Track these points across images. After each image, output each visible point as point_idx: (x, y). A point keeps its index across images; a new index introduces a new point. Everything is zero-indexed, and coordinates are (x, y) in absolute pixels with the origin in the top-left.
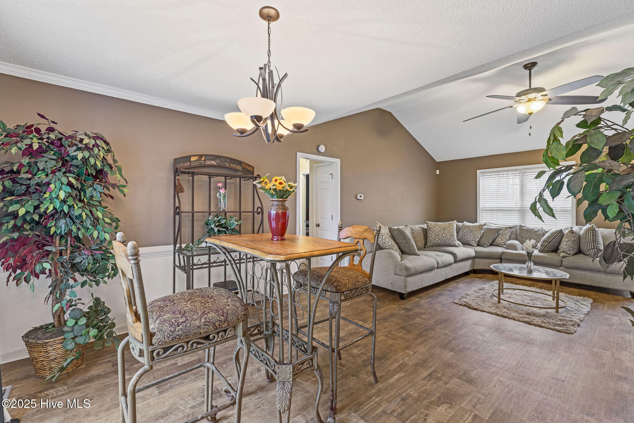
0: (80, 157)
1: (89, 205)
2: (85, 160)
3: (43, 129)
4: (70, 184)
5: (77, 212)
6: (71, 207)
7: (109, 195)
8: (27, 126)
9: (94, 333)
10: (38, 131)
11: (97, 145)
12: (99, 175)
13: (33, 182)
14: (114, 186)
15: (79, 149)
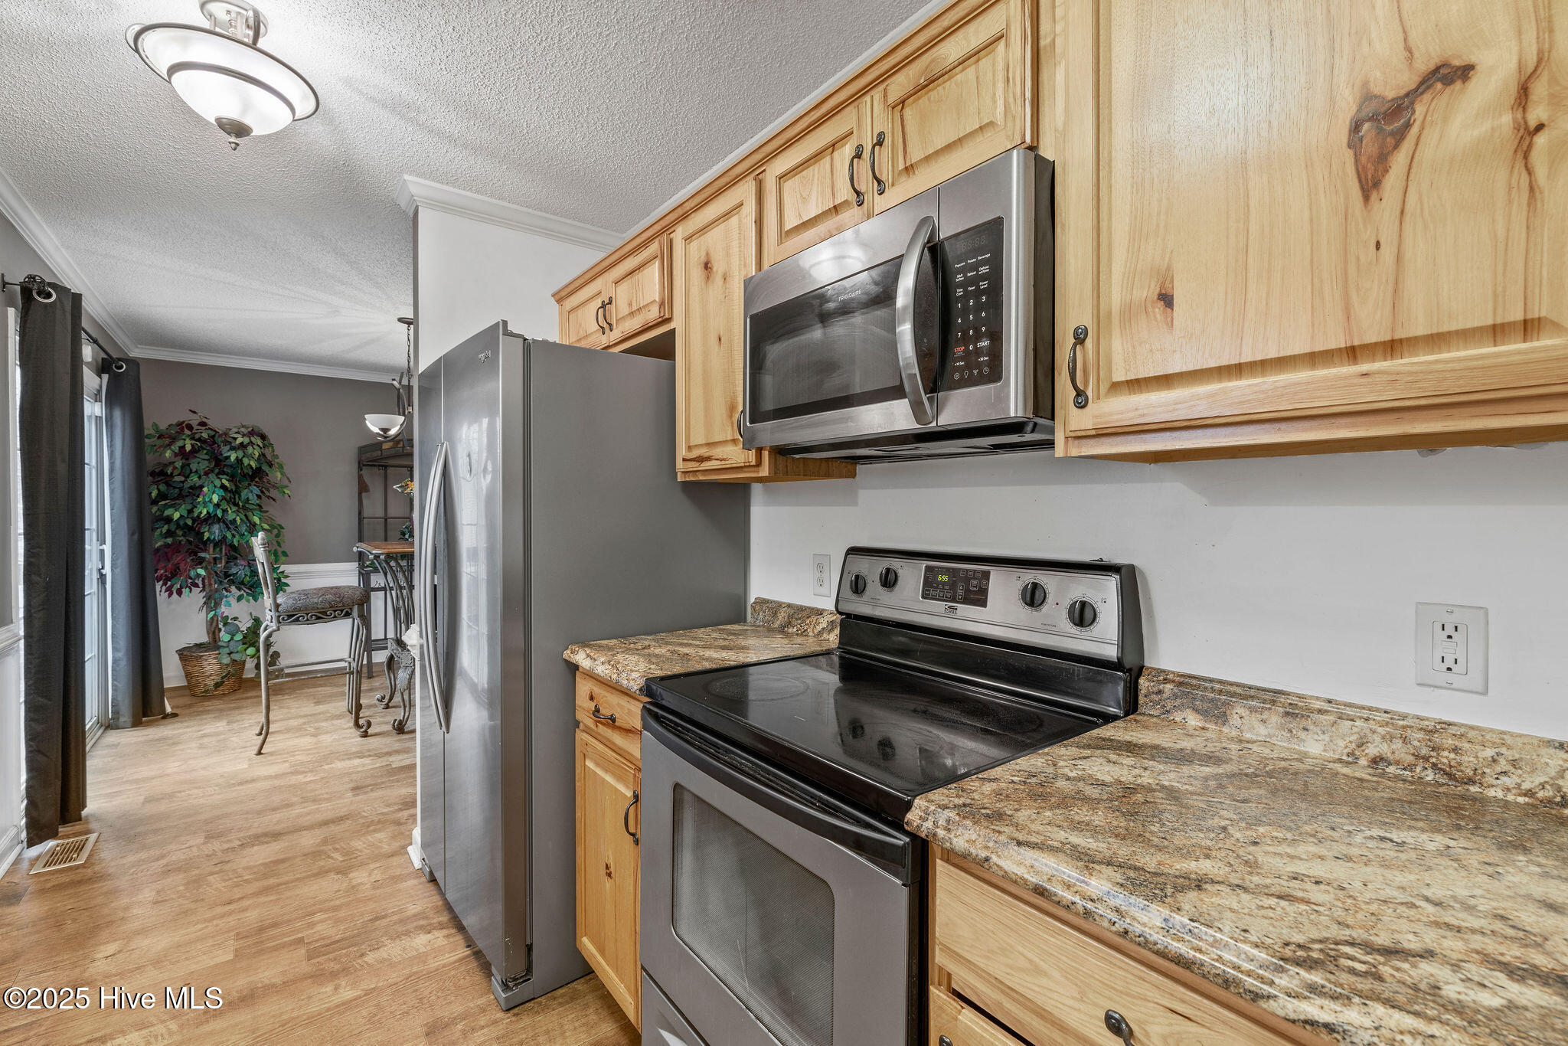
0: (238, 441)
1: (245, 509)
2: (239, 461)
3: (194, 424)
4: (223, 487)
5: (231, 516)
6: (225, 511)
7: (268, 497)
8: (179, 424)
9: (251, 651)
10: (190, 427)
11: (251, 443)
12: (257, 475)
13: (186, 485)
14: (275, 487)
15: (233, 449)
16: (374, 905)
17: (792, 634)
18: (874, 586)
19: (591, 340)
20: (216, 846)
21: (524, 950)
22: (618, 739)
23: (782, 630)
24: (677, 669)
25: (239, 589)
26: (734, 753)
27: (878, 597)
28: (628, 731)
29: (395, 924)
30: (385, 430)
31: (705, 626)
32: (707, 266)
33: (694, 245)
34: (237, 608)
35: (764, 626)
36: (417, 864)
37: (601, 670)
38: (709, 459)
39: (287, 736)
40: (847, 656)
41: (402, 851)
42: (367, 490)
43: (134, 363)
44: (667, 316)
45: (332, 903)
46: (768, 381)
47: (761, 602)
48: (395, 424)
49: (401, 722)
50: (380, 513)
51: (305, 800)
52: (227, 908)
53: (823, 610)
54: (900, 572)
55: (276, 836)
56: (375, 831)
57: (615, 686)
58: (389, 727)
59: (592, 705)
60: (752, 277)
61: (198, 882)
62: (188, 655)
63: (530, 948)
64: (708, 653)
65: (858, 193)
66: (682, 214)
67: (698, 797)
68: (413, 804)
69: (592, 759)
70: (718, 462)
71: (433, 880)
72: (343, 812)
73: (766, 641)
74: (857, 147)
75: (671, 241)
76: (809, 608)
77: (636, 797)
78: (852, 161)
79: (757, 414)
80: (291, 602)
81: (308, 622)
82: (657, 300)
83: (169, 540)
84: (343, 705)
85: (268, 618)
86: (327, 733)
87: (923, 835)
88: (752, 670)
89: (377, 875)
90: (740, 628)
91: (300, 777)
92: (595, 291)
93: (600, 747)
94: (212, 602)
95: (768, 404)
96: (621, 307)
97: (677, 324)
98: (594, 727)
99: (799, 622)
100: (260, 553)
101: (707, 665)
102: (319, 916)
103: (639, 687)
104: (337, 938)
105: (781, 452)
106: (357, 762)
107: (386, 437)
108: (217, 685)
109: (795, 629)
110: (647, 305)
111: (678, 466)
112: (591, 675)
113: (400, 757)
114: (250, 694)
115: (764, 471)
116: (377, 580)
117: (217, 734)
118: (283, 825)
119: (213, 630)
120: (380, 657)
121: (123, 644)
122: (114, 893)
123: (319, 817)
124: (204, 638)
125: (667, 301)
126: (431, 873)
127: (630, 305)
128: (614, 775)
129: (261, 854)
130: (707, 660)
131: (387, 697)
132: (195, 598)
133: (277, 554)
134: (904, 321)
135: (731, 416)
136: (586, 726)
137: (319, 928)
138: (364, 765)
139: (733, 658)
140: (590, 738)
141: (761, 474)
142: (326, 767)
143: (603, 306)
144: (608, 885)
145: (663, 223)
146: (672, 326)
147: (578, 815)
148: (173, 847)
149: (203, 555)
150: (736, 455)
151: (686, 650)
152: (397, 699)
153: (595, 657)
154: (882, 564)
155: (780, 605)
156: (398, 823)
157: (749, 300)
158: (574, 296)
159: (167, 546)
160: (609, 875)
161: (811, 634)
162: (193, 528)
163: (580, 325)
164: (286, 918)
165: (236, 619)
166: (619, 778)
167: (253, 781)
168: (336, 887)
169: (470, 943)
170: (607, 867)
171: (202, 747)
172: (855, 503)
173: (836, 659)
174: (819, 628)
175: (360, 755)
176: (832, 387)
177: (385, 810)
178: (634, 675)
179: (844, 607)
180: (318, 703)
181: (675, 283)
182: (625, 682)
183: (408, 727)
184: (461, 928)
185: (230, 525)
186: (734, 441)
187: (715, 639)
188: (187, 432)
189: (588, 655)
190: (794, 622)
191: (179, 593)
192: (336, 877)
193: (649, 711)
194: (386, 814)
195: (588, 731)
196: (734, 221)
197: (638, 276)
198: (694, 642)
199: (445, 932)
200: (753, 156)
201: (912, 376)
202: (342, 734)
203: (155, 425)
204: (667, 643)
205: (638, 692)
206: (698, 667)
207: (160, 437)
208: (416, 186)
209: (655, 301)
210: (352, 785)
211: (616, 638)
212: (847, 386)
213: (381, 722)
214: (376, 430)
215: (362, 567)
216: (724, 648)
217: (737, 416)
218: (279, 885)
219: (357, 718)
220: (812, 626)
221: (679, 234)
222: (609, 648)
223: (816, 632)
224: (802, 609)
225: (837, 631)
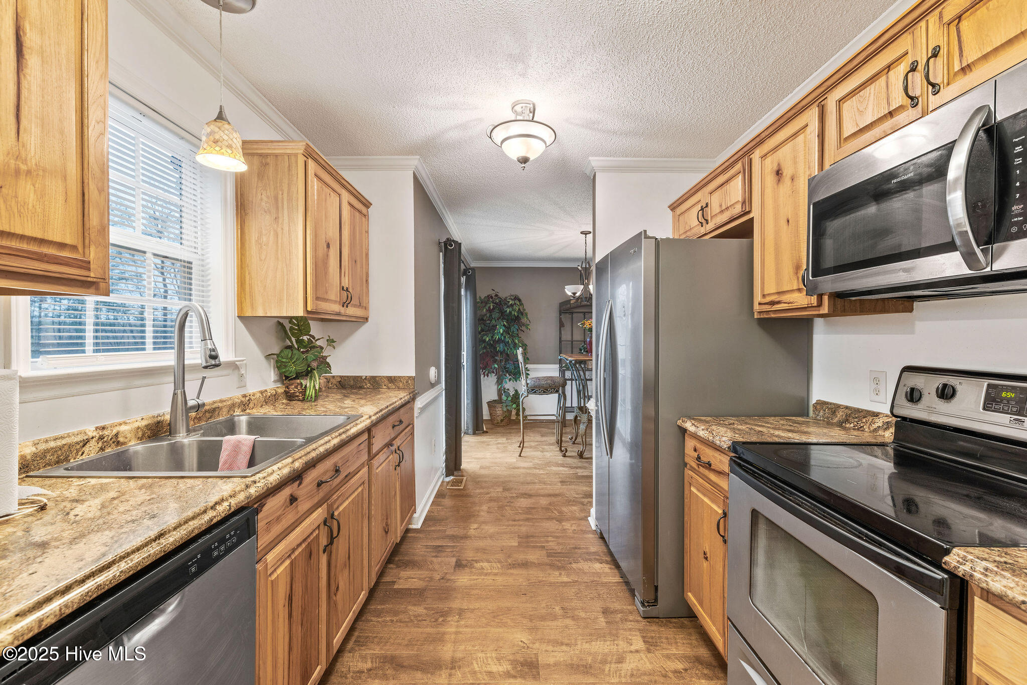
0: (510, 303)
1: (512, 336)
2: (510, 312)
3: (493, 295)
4: (504, 325)
5: (507, 340)
6: (505, 337)
7: (521, 330)
8: (488, 296)
9: (514, 406)
10: (492, 297)
11: (515, 304)
12: (517, 319)
13: (491, 325)
14: (524, 325)
15: (508, 307)
16: (574, 541)
17: (849, 429)
18: (930, 398)
19: (693, 231)
20: (507, 494)
21: (653, 589)
22: (713, 477)
23: (840, 425)
24: (754, 439)
25: (510, 375)
26: (797, 495)
27: (934, 406)
28: (720, 473)
29: (584, 553)
30: (574, 294)
31: (775, 416)
32: (778, 173)
33: (768, 160)
34: (509, 385)
35: (824, 421)
36: (594, 528)
37: (702, 433)
38: (779, 302)
39: (531, 450)
40: (901, 449)
41: (585, 519)
42: (564, 326)
43: (473, 269)
44: (747, 210)
45: (555, 534)
46: (829, 244)
47: (821, 404)
48: (579, 289)
49: (581, 452)
50: (569, 338)
51: (540, 482)
52: (514, 523)
53: (879, 413)
54: (959, 388)
55: (530, 496)
56: (572, 505)
57: (711, 444)
58: (575, 454)
59: (696, 455)
60: (815, 176)
61: (501, 508)
62: (491, 404)
63: (656, 588)
64: (777, 433)
65: (912, 98)
66: (759, 141)
67: (770, 521)
68: (591, 496)
69: (695, 487)
70: (787, 305)
71: (602, 537)
72: (557, 492)
73: (825, 430)
74: (912, 63)
75: (751, 160)
76: (866, 410)
77: (725, 515)
78: (907, 75)
79: (818, 269)
80: (533, 383)
81: (540, 394)
82: (740, 200)
83: (485, 351)
84: (553, 439)
85: (523, 389)
86: (547, 451)
87: (960, 574)
88: (813, 447)
89: (574, 527)
90: (804, 420)
91: (538, 471)
92: (697, 200)
93: (701, 480)
94: (500, 381)
95: (829, 261)
96: (715, 207)
97: (755, 214)
98: (697, 468)
99: (856, 420)
100: (520, 358)
101: (777, 440)
102: (550, 539)
103: (728, 446)
104: (559, 551)
105: (839, 296)
106: (561, 469)
107: (574, 297)
108: (502, 421)
109: (852, 425)
110: (733, 205)
111: (755, 308)
112: (695, 436)
113: (582, 471)
114: (514, 427)
115: (825, 310)
116: (568, 374)
117: (503, 444)
118: (532, 492)
119: (500, 395)
120: (570, 416)
121: (470, 397)
122: (474, 503)
123: (546, 492)
124: (496, 398)
125: (747, 200)
126: (601, 533)
127: (721, 206)
128: (710, 499)
129: (524, 503)
130: (776, 436)
131: (574, 438)
132: (493, 378)
133: (527, 360)
134: (955, 190)
135: (797, 273)
136: (691, 466)
137: (551, 544)
138: (565, 471)
139: (797, 438)
140: (694, 475)
141: (821, 312)
142: (548, 468)
143: (702, 209)
144: (705, 565)
145: (745, 149)
146: (751, 216)
147: (686, 519)
148: (492, 490)
149: (496, 358)
150: (801, 299)
151: (760, 429)
152: (579, 440)
153: (698, 425)
154: (940, 380)
155: (838, 406)
156: (583, 504)
157: (812, 192)
158: (682, 205)
159: (483, 353)
160: (706, 558)
161: (867, 430)
162: (493, 344)
163: (687, 223)
164: (537, 535)
165: (508, 389)
166: (713, 501)
167: (518, 468)
168: (557, 528)
169: (623, 576)
170: (705, 553)
171: (498, 448)
172: (913, 332)
173: (891, 452)
174: (875, 426)
175: (563, 465)
176: (885, 246)
177: (576, 496)
178: (724, 439)
179: (898, 411)
180: (542, 436)
181: (753, 187)
182: (718, 442)
183: (586, 455)
184: (618, 567)
185: (507, 344)
186: (799, 290)
187: (783, 425)
188: (491, 300)
189: (693, 424)
190: (851, 419)
191: (488, 376)
192: (557, 522)
193: (735, 461)
194: (577, 498)
195: (692, 469)
196: (801, 138)
197: (725, 188)
198: (766, 425)
199: (609, 566)
200: (816, 91)
201: (964, 234)
202: (552, 453)
203: (480, 297)
204: (746, 423)
205: (727, 449)
206: (770, 440)
207: (482, 303)
208: (595, 162)
209: (739, 201)
210: (560, 480)
211: (711, 416)
212: (900, 245)
213: (573, 451)
214: (570, 294)
215: (561, 367)
216: (790, 431)
217: (801, 273)
218: (533, 519)
219: (561, 447)
220: (868, 424)
221: (756, 156)
222: (707, 422)
223: (872, 429)
224: (858, 411)
225: (892, 430)
